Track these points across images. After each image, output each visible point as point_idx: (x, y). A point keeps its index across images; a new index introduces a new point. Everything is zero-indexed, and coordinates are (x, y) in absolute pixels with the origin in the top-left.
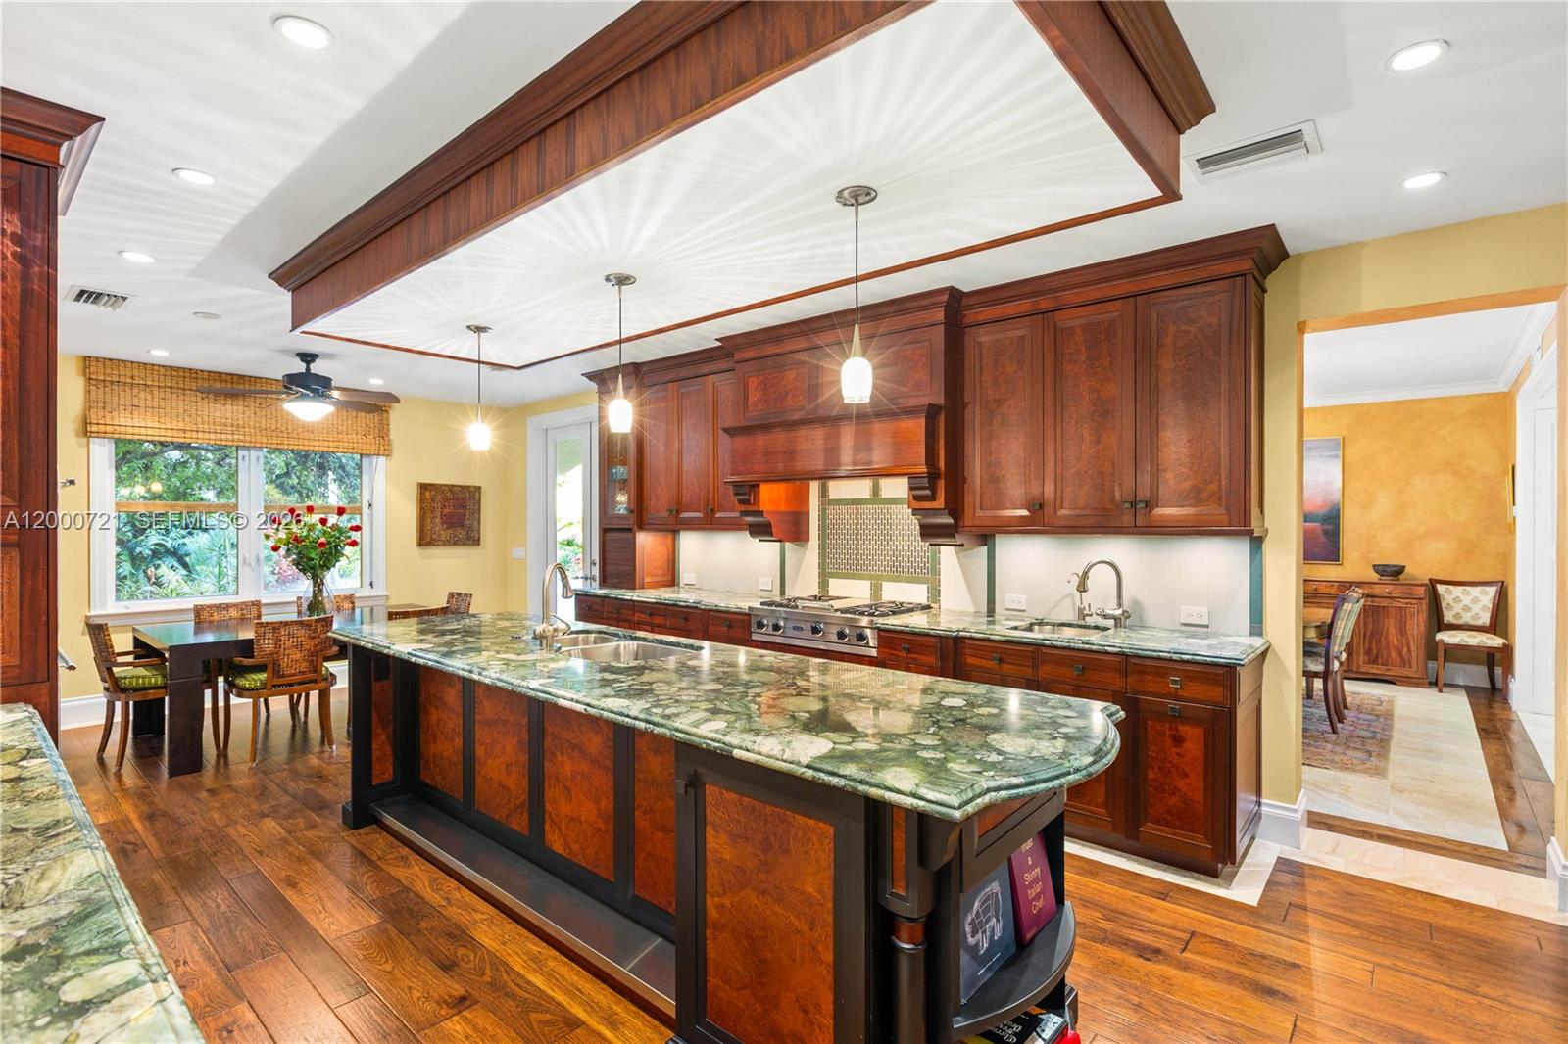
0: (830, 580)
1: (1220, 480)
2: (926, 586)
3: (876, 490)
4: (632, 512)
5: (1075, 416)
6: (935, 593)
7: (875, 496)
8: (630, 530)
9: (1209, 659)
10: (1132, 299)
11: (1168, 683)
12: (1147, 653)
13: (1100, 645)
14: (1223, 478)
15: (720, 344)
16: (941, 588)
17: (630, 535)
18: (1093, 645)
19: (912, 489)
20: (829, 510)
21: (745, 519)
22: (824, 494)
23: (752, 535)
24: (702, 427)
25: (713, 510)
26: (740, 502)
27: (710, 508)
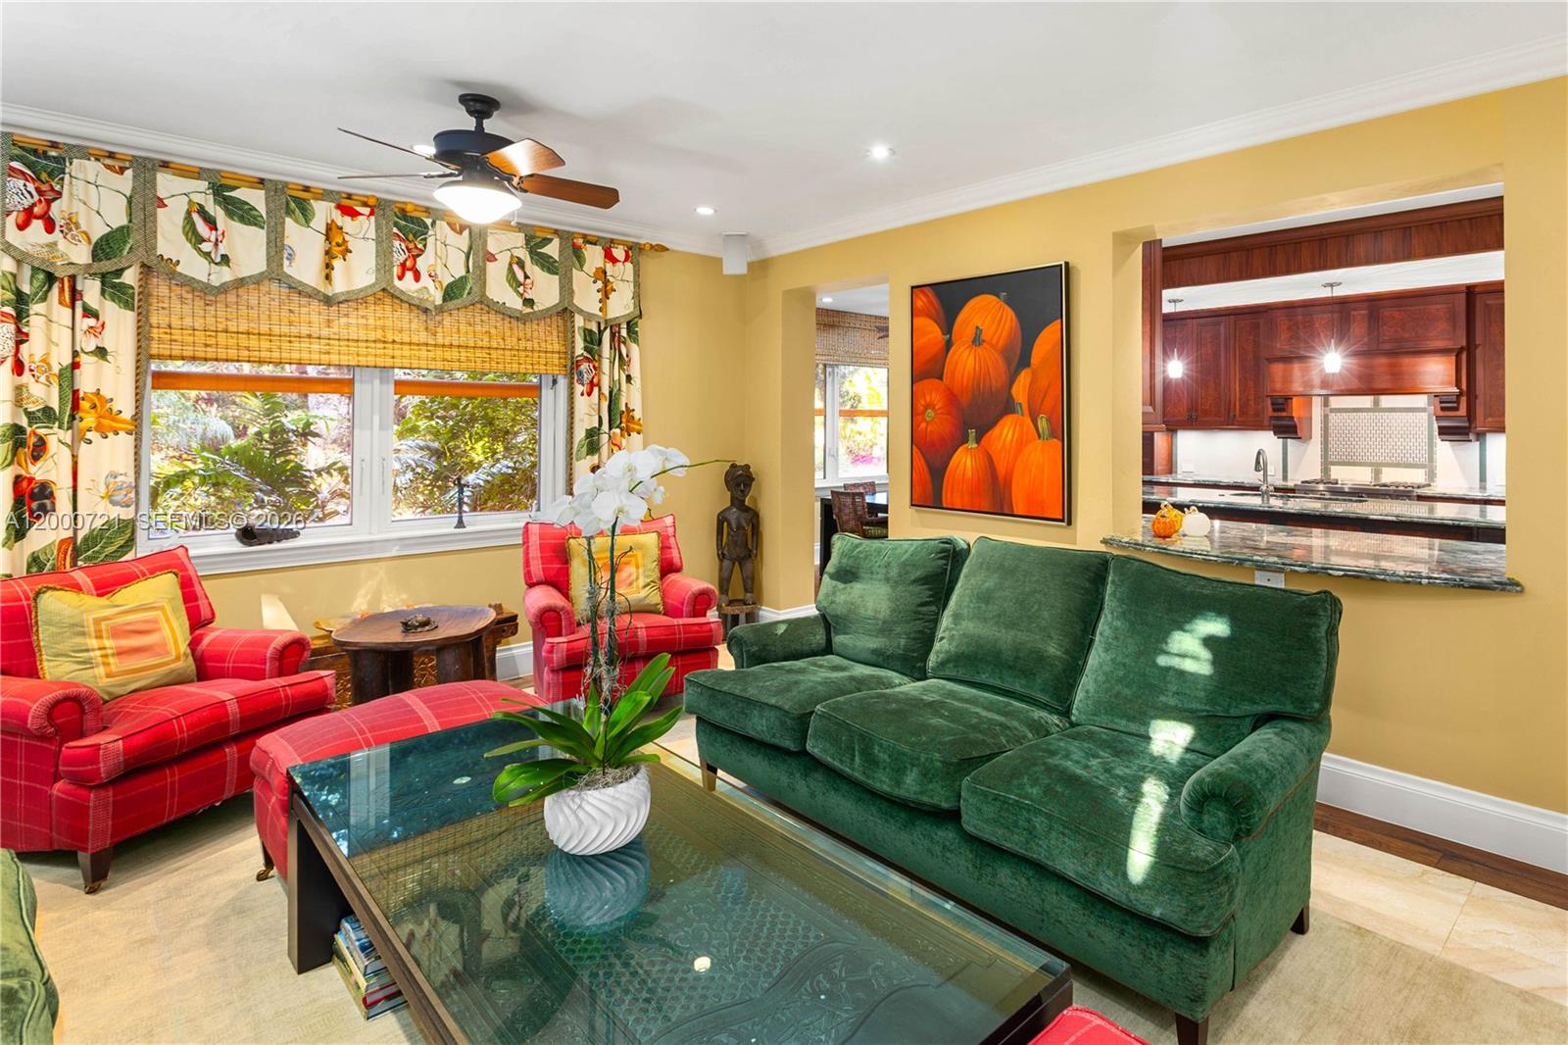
0: (1333, 467)
2: (1423, 471)
3: (1377, 402)
6: (1431, 474)
7: (1372, 407)
16: (1436, 470)
19: (1441, 402)
20: (1332, 416)
21: (1273, 422)
22: (1326, 404)
23: (1275, 434)
24: (1222, 354)
25: (1235, 416)
26: (1274, 410)
27: (1232, 414)
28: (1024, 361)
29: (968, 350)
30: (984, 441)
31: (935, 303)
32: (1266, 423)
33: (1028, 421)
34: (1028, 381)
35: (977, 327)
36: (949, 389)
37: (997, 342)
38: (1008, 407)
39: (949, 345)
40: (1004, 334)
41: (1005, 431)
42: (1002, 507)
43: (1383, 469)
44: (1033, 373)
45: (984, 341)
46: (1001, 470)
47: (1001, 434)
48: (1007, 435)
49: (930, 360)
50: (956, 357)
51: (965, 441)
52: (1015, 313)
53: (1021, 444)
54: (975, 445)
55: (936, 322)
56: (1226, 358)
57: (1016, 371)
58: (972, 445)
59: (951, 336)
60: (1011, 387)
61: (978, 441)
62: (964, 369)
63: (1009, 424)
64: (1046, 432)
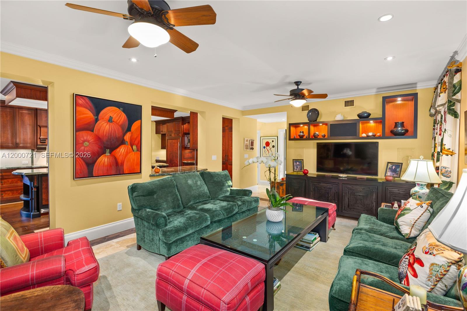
28: (129, 129)
29: (106, 123)
30: (113, 153)
31: (89, 103)
33: (130, 147)
34: (130, 136)
35: (111, 116)
36: (97, 136)
37: (119, 122)
38: (123, 142)
39: (97, 120)
40: (121, 121)
41: (121, 150)
42: (120, 172)
44: (132, 133)
45: (113, 121)
46: (120, 161)
47: (120, 150)
48: (122, 151)
49: (87, 124)
50: (100, 125)
51: (104, 153)
52: (126, 115)
53: (127, 153)
54: (109, 154)
55: (90, 111)
57: (126, 132)
58: (108, 154)
59: (98, 117)
60: (124, 137)
61: (110, 153)
62: (104, 130)
63: (123, 148)
64: (136, 150)
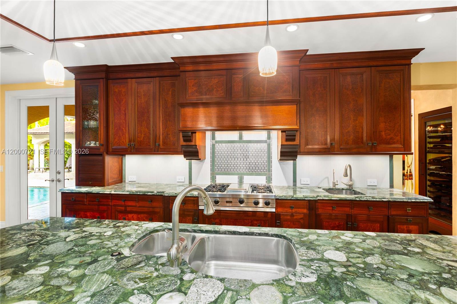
0: (217, 176)
1: (401, 135)
2: (265, 177)
3: (241, 137)
4: (102, 145)
5: (347, 110)
6: (269, 179)
7: (240, 140)
8: (101, 155)
9: (421, 200)
10: (370, 68)
11: (407, 210)
12: (399, 200)
13: (379, 199)
14: (402, 134)
15: (172, 61)
16: (272, 177)
17: (101, 158)
18: (376, 198)
19: (287, 136)
20: (217, 145)
21: (183, 149)
22: (213, 138)
23: (185, 156)
24: (151, 104)
25: (159, 145)
26: (185, 141)
27: (157, 144)
32: (179, 149)
43: (244, 176)
56: (154, 106)
